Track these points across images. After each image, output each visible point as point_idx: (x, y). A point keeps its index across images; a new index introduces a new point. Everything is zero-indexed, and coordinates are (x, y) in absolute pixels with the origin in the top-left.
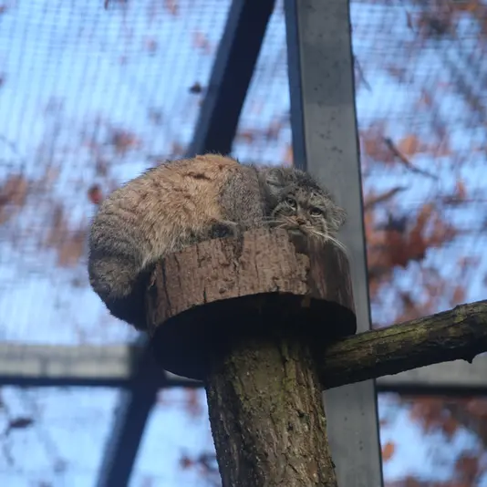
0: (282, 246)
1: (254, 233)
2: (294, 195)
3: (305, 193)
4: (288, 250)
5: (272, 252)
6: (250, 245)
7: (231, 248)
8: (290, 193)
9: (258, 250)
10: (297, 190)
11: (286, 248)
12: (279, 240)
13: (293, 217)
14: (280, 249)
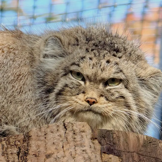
0: (82, 145)
1: (43, 129)
2: (78, 65)
3: (95, 60)
4: (89, 151)
5: (67, 153)
6: (38, 146)
7: (15, 150)
8: (74, 64)
9: (49, 152)
10: (83, 58)
11: (87, 148)
12: (78, 138)
13: (81, 96)
14: (79, 150)
